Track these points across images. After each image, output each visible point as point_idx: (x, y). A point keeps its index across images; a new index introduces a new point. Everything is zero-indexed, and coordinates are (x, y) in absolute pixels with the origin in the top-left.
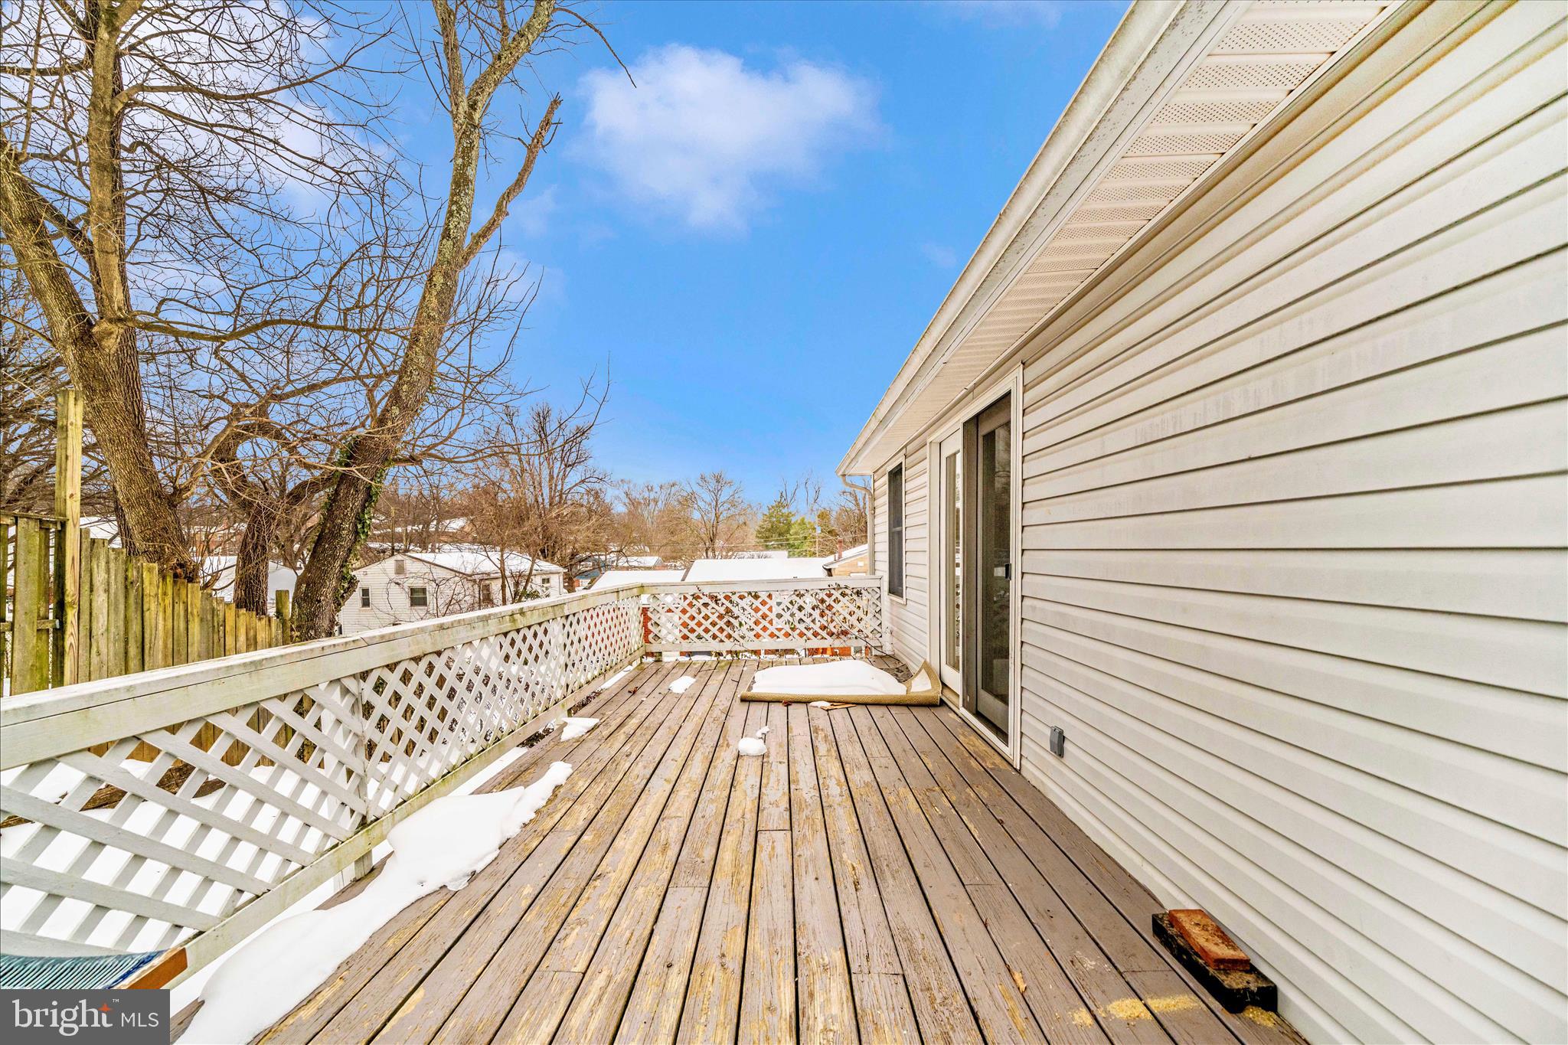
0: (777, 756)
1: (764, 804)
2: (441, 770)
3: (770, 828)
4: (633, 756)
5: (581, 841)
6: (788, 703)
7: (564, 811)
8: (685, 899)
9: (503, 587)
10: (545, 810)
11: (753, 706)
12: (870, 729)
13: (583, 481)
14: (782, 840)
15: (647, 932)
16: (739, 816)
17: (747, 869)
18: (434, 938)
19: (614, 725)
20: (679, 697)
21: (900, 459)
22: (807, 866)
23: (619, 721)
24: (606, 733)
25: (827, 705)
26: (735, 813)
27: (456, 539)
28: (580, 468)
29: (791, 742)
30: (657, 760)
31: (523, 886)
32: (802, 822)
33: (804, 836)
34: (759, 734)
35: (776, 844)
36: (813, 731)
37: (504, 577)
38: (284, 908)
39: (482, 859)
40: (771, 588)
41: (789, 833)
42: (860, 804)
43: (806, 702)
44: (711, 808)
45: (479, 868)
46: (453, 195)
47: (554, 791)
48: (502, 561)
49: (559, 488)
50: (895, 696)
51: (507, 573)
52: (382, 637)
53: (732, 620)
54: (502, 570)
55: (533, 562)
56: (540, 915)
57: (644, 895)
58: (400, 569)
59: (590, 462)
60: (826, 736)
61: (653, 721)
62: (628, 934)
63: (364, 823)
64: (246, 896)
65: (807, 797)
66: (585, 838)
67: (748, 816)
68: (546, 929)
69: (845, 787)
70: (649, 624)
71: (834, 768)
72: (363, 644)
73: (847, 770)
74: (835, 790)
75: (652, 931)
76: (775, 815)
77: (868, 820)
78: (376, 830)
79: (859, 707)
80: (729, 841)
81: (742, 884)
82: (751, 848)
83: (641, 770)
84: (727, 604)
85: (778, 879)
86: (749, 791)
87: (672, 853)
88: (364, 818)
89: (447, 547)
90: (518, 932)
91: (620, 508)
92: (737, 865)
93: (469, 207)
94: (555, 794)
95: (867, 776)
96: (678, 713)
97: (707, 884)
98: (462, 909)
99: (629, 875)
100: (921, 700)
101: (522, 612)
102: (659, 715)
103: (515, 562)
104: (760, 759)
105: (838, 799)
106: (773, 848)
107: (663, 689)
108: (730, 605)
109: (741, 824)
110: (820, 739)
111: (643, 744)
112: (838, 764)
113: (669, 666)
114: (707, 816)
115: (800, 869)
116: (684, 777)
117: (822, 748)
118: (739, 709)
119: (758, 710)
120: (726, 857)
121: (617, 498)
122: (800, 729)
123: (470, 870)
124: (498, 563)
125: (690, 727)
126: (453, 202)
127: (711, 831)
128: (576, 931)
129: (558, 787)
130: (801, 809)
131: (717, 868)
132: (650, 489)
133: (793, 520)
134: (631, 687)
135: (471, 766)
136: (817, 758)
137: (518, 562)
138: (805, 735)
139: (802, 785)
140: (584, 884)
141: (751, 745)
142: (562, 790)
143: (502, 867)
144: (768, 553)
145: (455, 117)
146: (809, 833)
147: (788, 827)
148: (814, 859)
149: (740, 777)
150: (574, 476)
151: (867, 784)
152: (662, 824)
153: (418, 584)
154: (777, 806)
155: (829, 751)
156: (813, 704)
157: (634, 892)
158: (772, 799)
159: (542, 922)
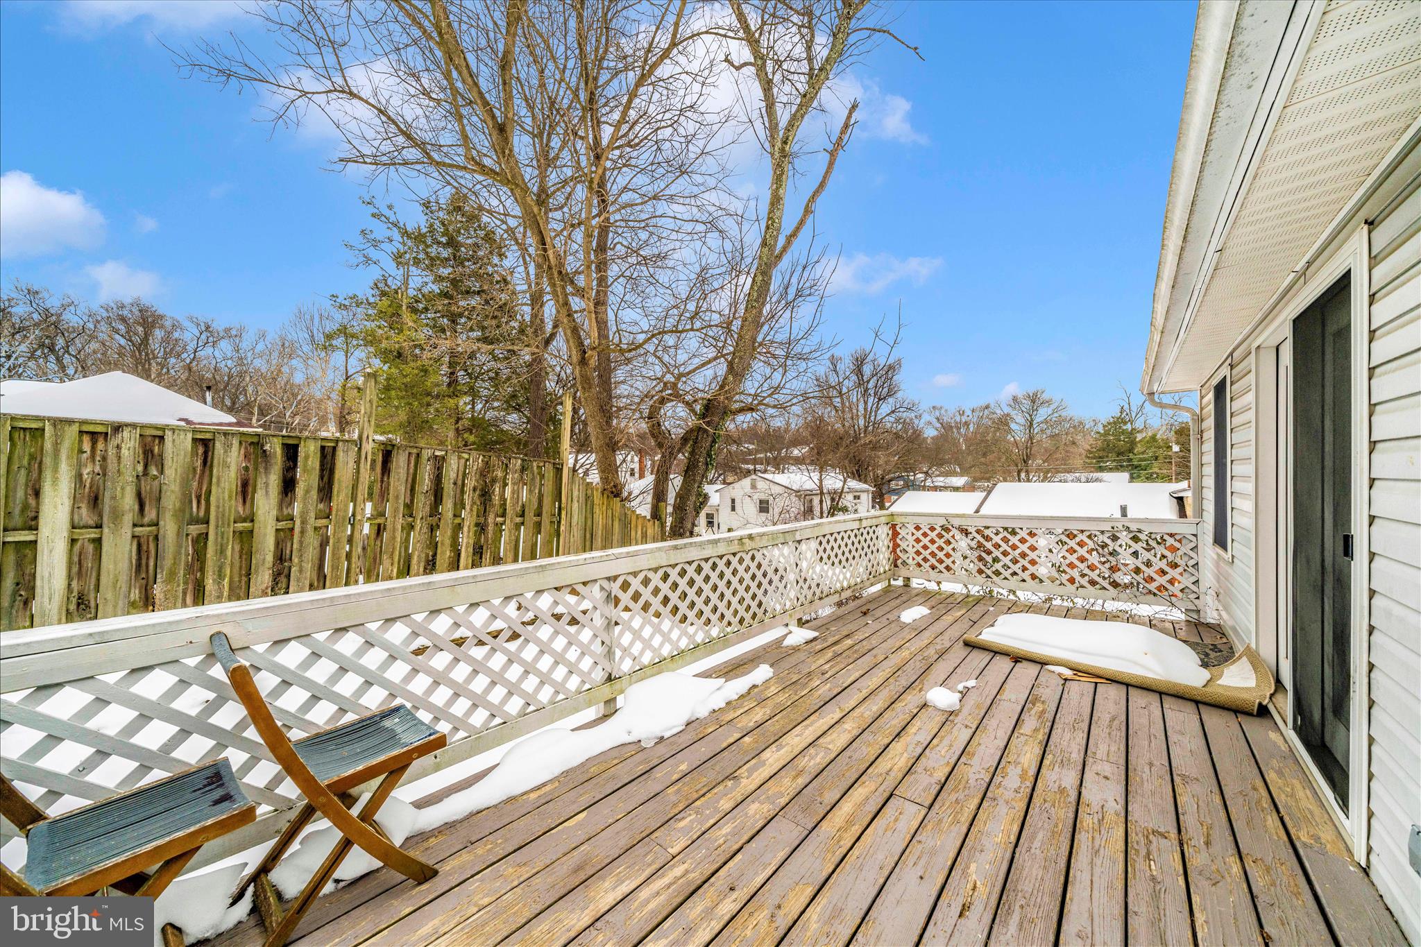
0: (968, 718)
1: (919, 767)
2: (671, 651)
3: (908, 796)
4: (827, 676)
5: (741, 741)
6: (1017, 659)
7: (746, 709)
8: (785, 832)
9: (821, 502)
10: (734, 703)
11: (975, 653)
12: (1113, 719)
13: (893, 412)
14: (912, 814)
15: (736, 847)
16: (884, 771)
17: (856, 829)
18: (613, 777)
19: (831, 640)
20: (904, 626)
21: (1225, 371)
22: (919, 858)
23: (836, 638)
24: (819, 647)
25: (1068, 673)
26: (883, 765)
27: (798, 461)
28: (891, 400)
29: (994, 706)
30: (845, 685)
31: (683, 762)
32: (947, 804)
33: (940, 821)
34: (960, 687)
35: (904, 816)
36: (1031, 699)
37: (822, 493)
38: (553, 722)
39: (670, 729)
40: (1032, 525)
41: (924, 811)
42: (1037, 810)
43: (1042, 663)
44: (865, 750)
45: (667, 735)
46: (769, 213)
47: (750, 688)
48: (821, 480)
49: (872, 418)
50: (1175, 684)
51: (825, 491)
52: (628, 553)
53: (984, 555)
54: (821, 487)
55: (845, 482)
56: (678, 791)
57: (757, 811)
58: (754, 487)
59: (899, 395)
60: (1043, 712)
61: (866, 645)
62: (721, 841)
63: (610, 679)
64: (532, 708)
65: (972, 778)
66: (746, 739)
67: (892, 774)
68: (675, 805)
69: (1029, 784)
70: (898, 550)
71: (1027, 755)
72: (613, 557)
73: (1046, 762)
74: (1012, 782)
75: (741, 848)
76: (922, 785)
77: (1033, 837)
78: (617, 685)
79: (1115, 686)
80: (859, 793)
81: (842, 843)
82: (875, 810)
83: (825, 691)
84: (979, 537)
85: (880, 856)
86: (910, 748)
87: (801, 781)
88: (610, 674)
89: (793, 468)
90: (658, 798)
91: (930, 433)
92: (849, 822)
93: (780, 218)
94: (749, 693)
95: (1069, 779)
96: (893, 643)
97: (810, 828)
98: (640, 763)
99: (756, 787)
100: (1222, 700)
101: (751, 537)
102: (874, 641)
103: (830, 482)
104: (946, 716)
105: (1009, 795)
106: (896, 820)
107: (891, 617)
108: (982, 540)
109: (881, 779)
110: (1033, 712)
111: (843, 666)
112: (1038, 751)
113: (914, 592)
114: (854, 758)
115: (910, 858)
116: (857, 711)
117: (1029, 724)
118: (959, 651)
119: (980, 658)
120: (846, 807)
121: (930, 423)
122: (1015, 695)
123: (660, 735)
124: (817, 482)
125: (895, 660)
126: (769, 218)
127: (847, 774)
128: (692, 817)
129: (754, 686)
130: (955, 789)
131: (829, 816)
132: (962, 413)
133: (1139, 437)
134: (864, 609)
135: (697, 653)
136: (1016, 734)
137: (833, 481)
138: (1017, 702)
139: (975, 761)
140: (721, 779)
141: (942, 697)
142: (756, 690)
143: (681, 740)
144: (1099, 475)
145: (772, 155)
146: (947, 821)
147: (927, 803)
148: (933, 853)
149: (912, 730)
150: (885, 408)
151: (1062, 791)
152: (812, 750)
153: (763, 497)
154: (931, 775)
155: (1036, 730)
156: (1050, 667)
157: (749, 805)
158: (930, 764)
159: (674, 798)
